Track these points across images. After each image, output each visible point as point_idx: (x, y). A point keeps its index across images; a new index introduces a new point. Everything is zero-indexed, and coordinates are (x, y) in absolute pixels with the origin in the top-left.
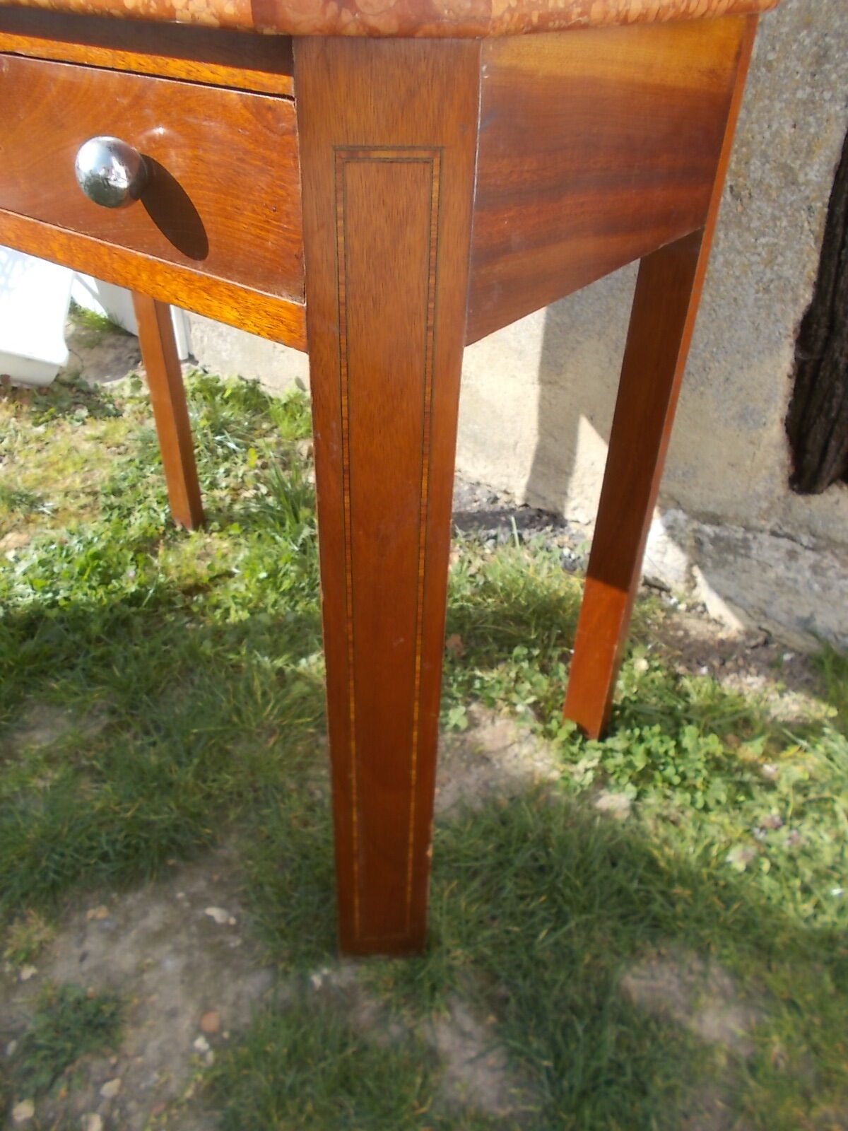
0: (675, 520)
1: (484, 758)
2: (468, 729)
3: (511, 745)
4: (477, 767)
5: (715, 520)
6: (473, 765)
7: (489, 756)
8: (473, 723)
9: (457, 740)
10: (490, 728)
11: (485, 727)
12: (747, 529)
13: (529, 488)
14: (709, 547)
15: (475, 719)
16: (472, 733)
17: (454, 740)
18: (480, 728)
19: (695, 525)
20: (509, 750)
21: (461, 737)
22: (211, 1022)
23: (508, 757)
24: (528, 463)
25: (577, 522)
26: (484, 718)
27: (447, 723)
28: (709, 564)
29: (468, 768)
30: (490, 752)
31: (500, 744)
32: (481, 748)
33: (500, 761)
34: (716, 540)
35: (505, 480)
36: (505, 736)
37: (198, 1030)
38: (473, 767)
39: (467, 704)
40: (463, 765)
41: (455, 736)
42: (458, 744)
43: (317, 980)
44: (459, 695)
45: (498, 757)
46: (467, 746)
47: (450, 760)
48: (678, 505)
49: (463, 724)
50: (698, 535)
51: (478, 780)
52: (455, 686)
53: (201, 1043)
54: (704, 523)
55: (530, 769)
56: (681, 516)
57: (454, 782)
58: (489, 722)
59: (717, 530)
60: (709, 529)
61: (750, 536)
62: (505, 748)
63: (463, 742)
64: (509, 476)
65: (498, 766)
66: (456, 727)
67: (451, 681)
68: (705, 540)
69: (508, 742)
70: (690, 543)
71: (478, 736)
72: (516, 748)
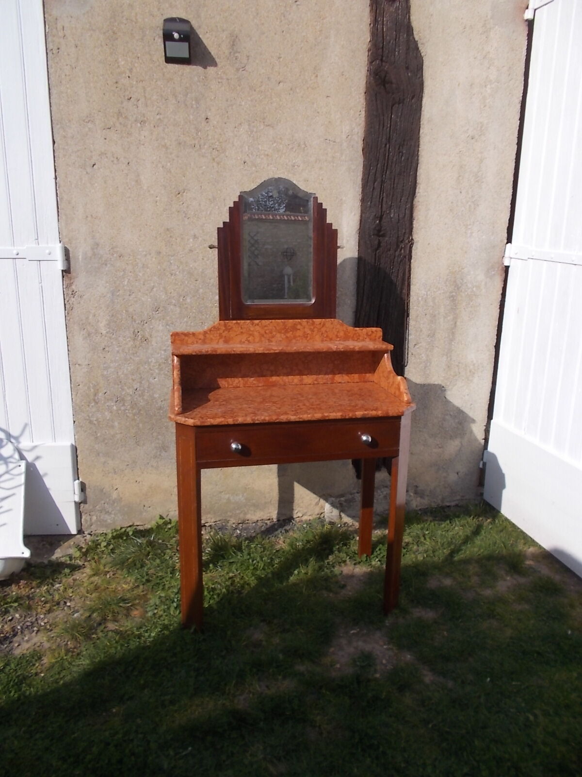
0: (332, 501)
2: (341, 573)
5: (342, 496)
6: (352, 579)
8: (341, 571)
9: (342, 576)
12: (351, 494)
13: (278, 514)
14: (344, 504)
18: (343, 571)
19: (338, 500)
22: (381, 643)
24: (277, 505)
25: (298, 517)
28: (346, 508)
32: (348, 575)
34: (346, 501)
35: (269, 515)
37: (382, 646)
39: (335, 568)
40: (349, 580)
42: (344, 577)
43: (387, 624)
44: (331, 567)
45: (354, 574)
47: (346, 581)
48: (331, 496)
50: (340, 502)
51: (357, 581)
52: (328, 566)
53: (385, 647)
54: (340, 498)
56: (333, 499)
59: (344, 498)
60: (342, 499)
64: (270, 513)
66: (338, 574)
67: (326, 565)
68: (343, 502)
69: (352, 570)
70: (338, 505)
71: (345, 573)
72: (355, 570)
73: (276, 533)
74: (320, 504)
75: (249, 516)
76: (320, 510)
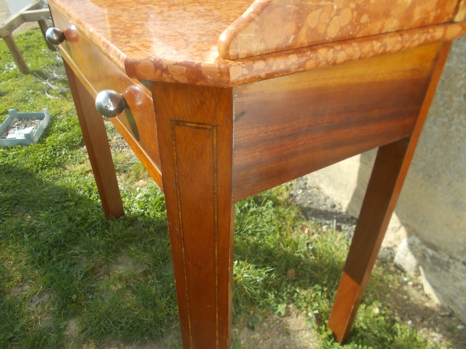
0: (414, 242)
1: (287, 333)
2: (285, 316)
3: (302, 330)
4: (283, 336)
5: (434, 248)
6: (281, 334)
7: (290, 332)
8: (288, 314)
9: (278, 320)
10: (295, 319)
11: (292, 318)
12: (451, 257)
13: (350, 206)
14: (428, 260)
15: (290, 312)
16: (286, 318)
17: (277, 319)
18: (290, 317)
19: (424, 247)
20: (300, 332)
21: (281, 319)
23: (298, 336)
24: (351, 195)
26: (294, 313)
27: (277, 310)
28: (427, 268)
29: (279, 335)
30: (290, 330)
31: (296, 328)
32: (287, 327)
33: (294, 336)
34: (433, 258)
35: (340, 199)
36: (300, 325)
38: (281, 336)
39: (288, 304)
40: (277, 333)
41: (278, 317)
42: (278, 322)
44: (285, 298)
45: (294, 334)
46: (282, 323)
47: (272, 329)
48: (417, 235)
49: (283, 313)
50: (424, 252)
51: (281, 342)
52: (285, 293)
54: (428, 247)
55: (306, 345)
56: (417, 241)
57: (270, 339)
58: (295, 315)
59: (434, 253)
60: (430, 252)
61: (451, 261)
62: (299, 331)
63: (281, 321)
65: (292, 339)
66: (280, 313)
67: (284, 290)
68: (427, 256)
69: (301, 329)
70: (419, 254)
71: (288, 321)
72: (304, 332)
73: (323, 221)
74: (398, 233)
75: (322, 186)
76: (395, 240)
